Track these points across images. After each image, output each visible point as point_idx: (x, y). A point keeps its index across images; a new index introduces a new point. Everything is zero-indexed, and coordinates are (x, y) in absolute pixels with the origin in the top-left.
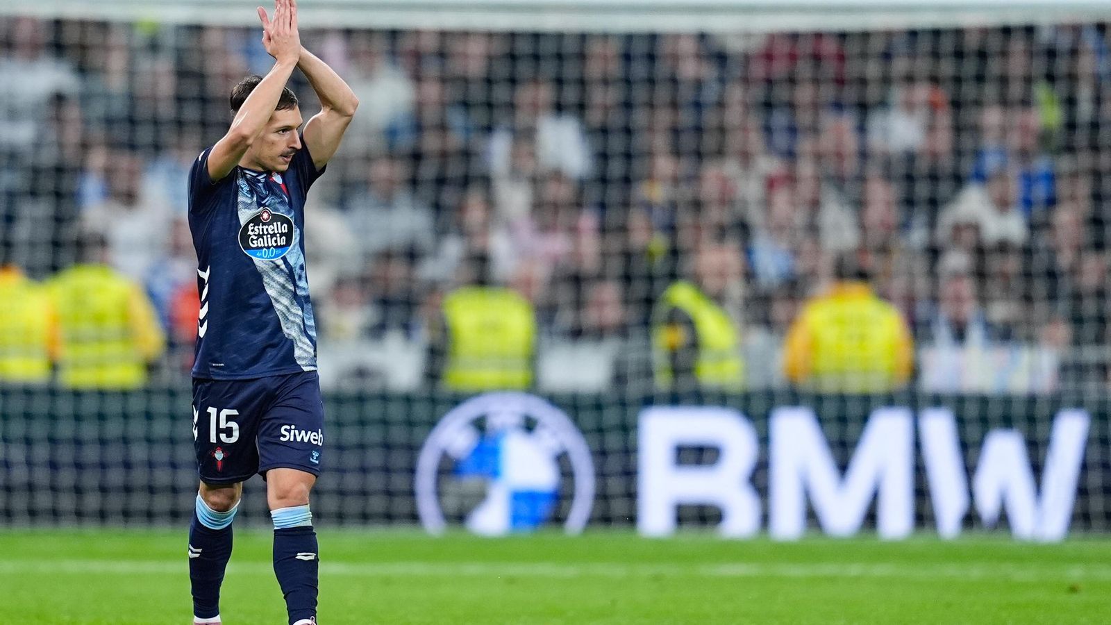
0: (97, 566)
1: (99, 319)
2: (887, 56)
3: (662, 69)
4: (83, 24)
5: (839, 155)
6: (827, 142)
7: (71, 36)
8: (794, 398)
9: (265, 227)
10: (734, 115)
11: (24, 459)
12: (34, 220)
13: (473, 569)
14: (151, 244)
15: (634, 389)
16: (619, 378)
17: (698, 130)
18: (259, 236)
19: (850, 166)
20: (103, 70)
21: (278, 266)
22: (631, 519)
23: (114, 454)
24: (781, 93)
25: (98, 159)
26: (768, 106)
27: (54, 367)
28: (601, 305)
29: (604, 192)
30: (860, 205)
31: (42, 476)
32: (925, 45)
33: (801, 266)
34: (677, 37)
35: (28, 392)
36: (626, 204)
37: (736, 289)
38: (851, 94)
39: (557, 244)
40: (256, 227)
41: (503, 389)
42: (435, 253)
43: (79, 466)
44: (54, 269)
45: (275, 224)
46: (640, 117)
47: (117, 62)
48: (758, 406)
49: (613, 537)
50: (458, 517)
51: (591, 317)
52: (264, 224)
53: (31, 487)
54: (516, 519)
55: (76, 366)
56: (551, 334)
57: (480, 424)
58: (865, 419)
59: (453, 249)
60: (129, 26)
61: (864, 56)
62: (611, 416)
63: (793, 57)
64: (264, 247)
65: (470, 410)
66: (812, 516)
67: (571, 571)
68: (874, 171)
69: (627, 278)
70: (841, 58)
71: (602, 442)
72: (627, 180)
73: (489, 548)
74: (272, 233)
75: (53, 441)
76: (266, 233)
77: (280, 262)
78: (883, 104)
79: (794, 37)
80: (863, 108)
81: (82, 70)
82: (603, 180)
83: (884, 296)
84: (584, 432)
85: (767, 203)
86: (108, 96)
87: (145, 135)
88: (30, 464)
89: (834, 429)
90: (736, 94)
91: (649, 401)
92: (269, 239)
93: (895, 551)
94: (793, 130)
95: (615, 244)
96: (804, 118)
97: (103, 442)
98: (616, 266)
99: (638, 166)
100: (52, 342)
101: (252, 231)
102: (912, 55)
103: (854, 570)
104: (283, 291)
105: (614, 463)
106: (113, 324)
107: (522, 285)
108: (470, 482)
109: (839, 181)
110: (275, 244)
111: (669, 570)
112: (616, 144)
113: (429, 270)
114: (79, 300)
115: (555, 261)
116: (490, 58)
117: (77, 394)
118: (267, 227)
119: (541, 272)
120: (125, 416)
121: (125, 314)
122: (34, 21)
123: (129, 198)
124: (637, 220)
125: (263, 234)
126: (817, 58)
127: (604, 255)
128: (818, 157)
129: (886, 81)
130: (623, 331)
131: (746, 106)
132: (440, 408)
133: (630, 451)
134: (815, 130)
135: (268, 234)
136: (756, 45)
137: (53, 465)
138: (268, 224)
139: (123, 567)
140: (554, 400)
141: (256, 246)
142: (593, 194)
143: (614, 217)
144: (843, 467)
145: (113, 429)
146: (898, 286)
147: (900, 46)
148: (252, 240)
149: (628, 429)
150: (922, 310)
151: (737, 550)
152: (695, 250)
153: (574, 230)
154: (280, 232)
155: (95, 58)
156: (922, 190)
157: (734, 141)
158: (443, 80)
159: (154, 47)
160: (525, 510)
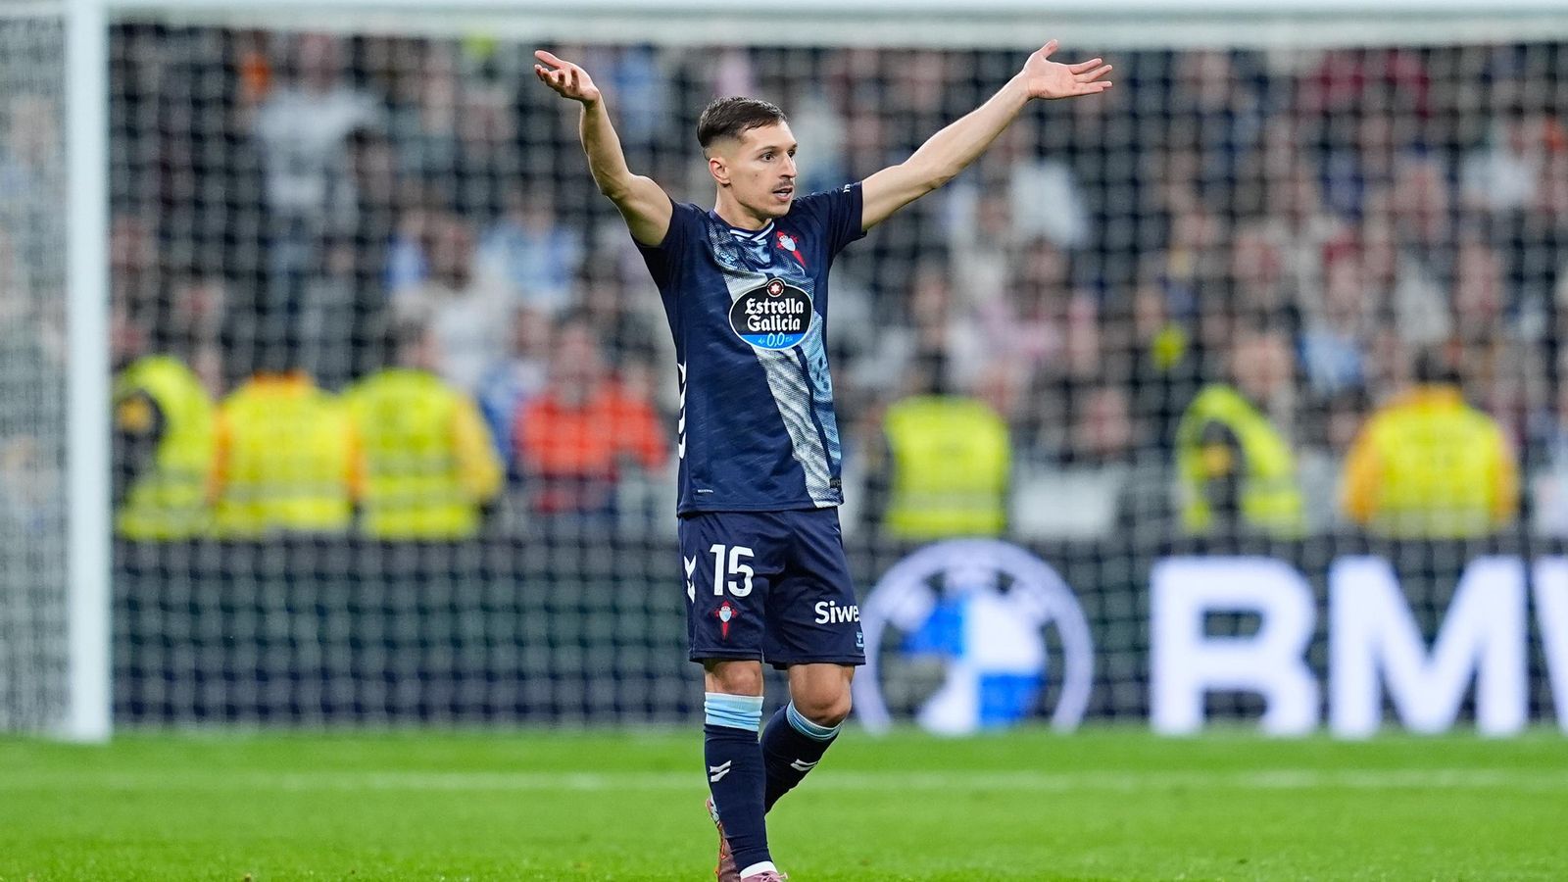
0: (417, 781)
1: (414, 444)
2: (1486, 79)
3: (1182, 98)
4: (392, 42)
5: (1423, 215)
6: (1405, 196)
7: (376, 59)
8: (1363, 545)
9: (773, 304)
10: (1279, 160)
11: (316, 636)
12: (329, 310)
13: (927, 781)
14: (487, 342)
15: (1147, 534)
16: (1126, 519)
17: (1231, 181)
18: (763, 316)
19: (1438, 229)
20: (421, 105)
21: (788, 359)
22: (1142, 711)
23: (439, 627)
24: (1343, 130)
25: (413, 225)
26: (1325, 147)
27: (356, 509)
28: (1100, 420)
29: (1103, 267)
30: (1450, 281)
31: (340, 658)
32: (1537, 63)
33: (1370, 366)
34: (1200, 54)
35: (320, 543)
36: (1132, 282)
37: (1284, 397)
38: (1437, 131)
39: (1040, 338)
40: (760, 303)
41: (967, 535)
42: (874, 352)
43: (390, 644)
44: (355, 375)
45: (787, 300)
46: (1151, 165)
47: (439, 95)
48: (1315, 557)
49: (1119, 736)
50: (907, 710)
51: (1087, 436)
52: (771, 300)
53: (325, 674)
54: (986, 711)
55: (387, 507)
56: (1031, 459)
57: (936, 584)
58: (1459, 573)
59: (897, 346)
60: (456, 45)
61: (1455, 78)
62: (1115, 572)
63: (1358, 81)
64: (771, 331)
65: (922, 564)
66: (1388, 706)
67: (1060, 782)
68: (1470, 235)
69: (1135, 383)
70: (1424, 81)
71: (1102, 607)
72: (1134, 250)
73: (951, 752)
74: (782, 312)
75: (354, 610)
76: (774, 312)
77: (792, 353)
78: (1481, 144)
79: (1360, 54)
80: (1455, 150)
81: (392, 104)
82: (1102, 250)
83: (1484, 406)
84: (1077, 592)
85: (1324, 280)
86: (426, 141)
87: (477, 193)
88: (323, 641)
89: (1418, 586)
90: (1281, 132)
91: (1166, 550)
92: (778, 321)
93: (1500, 753)
94: (1358, 180)
95: (1119, 337)
96: (1374, 163)
97: (423, 611)
98: (1120, 367)
99: (1150, 231)
100: (353, 475)
101: (753, 309)
102: (1520, 78)
103: (1446, 777)
104: (794, 393)
105: (1119, 636)
106: (433, 451)
107: (991, 394)
108: (923, 663)
109: (1422, 249)
110: (785, 329)
111: (1195, 780)
112: (1119, 200)
113: (867, 373)
114: (388, 417)
115: (1038, 361)
116: (947, 85)
117: (387, 546)
118: (776, 304)
119: (1018, 375)
120: (454, 576)
121: (449, 436)
122: (326, 40)
123: (458, 279)
124: (1149, 302)
125: (771, 314)
126: (1391, 82)
127: (1104, 352)
128: (1393, 216)
129: (1485, 112)
130: (1129, 455)
131: (1294, 148)
132: (881, 562)
133: (1140, 618)
134: (1389, 179)
135: (778, 313)
136: (1307, 66)
137: (356, 644)
138: (778, 300)
139: (452, 781)
140: (1037, 549)
141: (758, 329)
142: (1088, 270)
143: (1116, 299)
144: (1430, 638)
145: (438, 593)
146: (1503, 392)
147: (1504, 65)
148: (753, 321)
149: (1137, 589)
150: (1536, 422)
151: (1287, 752)
152: (1228, 345)
153: (1064, 319)
154: (793, 312)
155: (410, 89)
156: (1535, 260)
157: (1280, 195)
158: (884, 115)
159: (489, 72)
160: (998, 698)
